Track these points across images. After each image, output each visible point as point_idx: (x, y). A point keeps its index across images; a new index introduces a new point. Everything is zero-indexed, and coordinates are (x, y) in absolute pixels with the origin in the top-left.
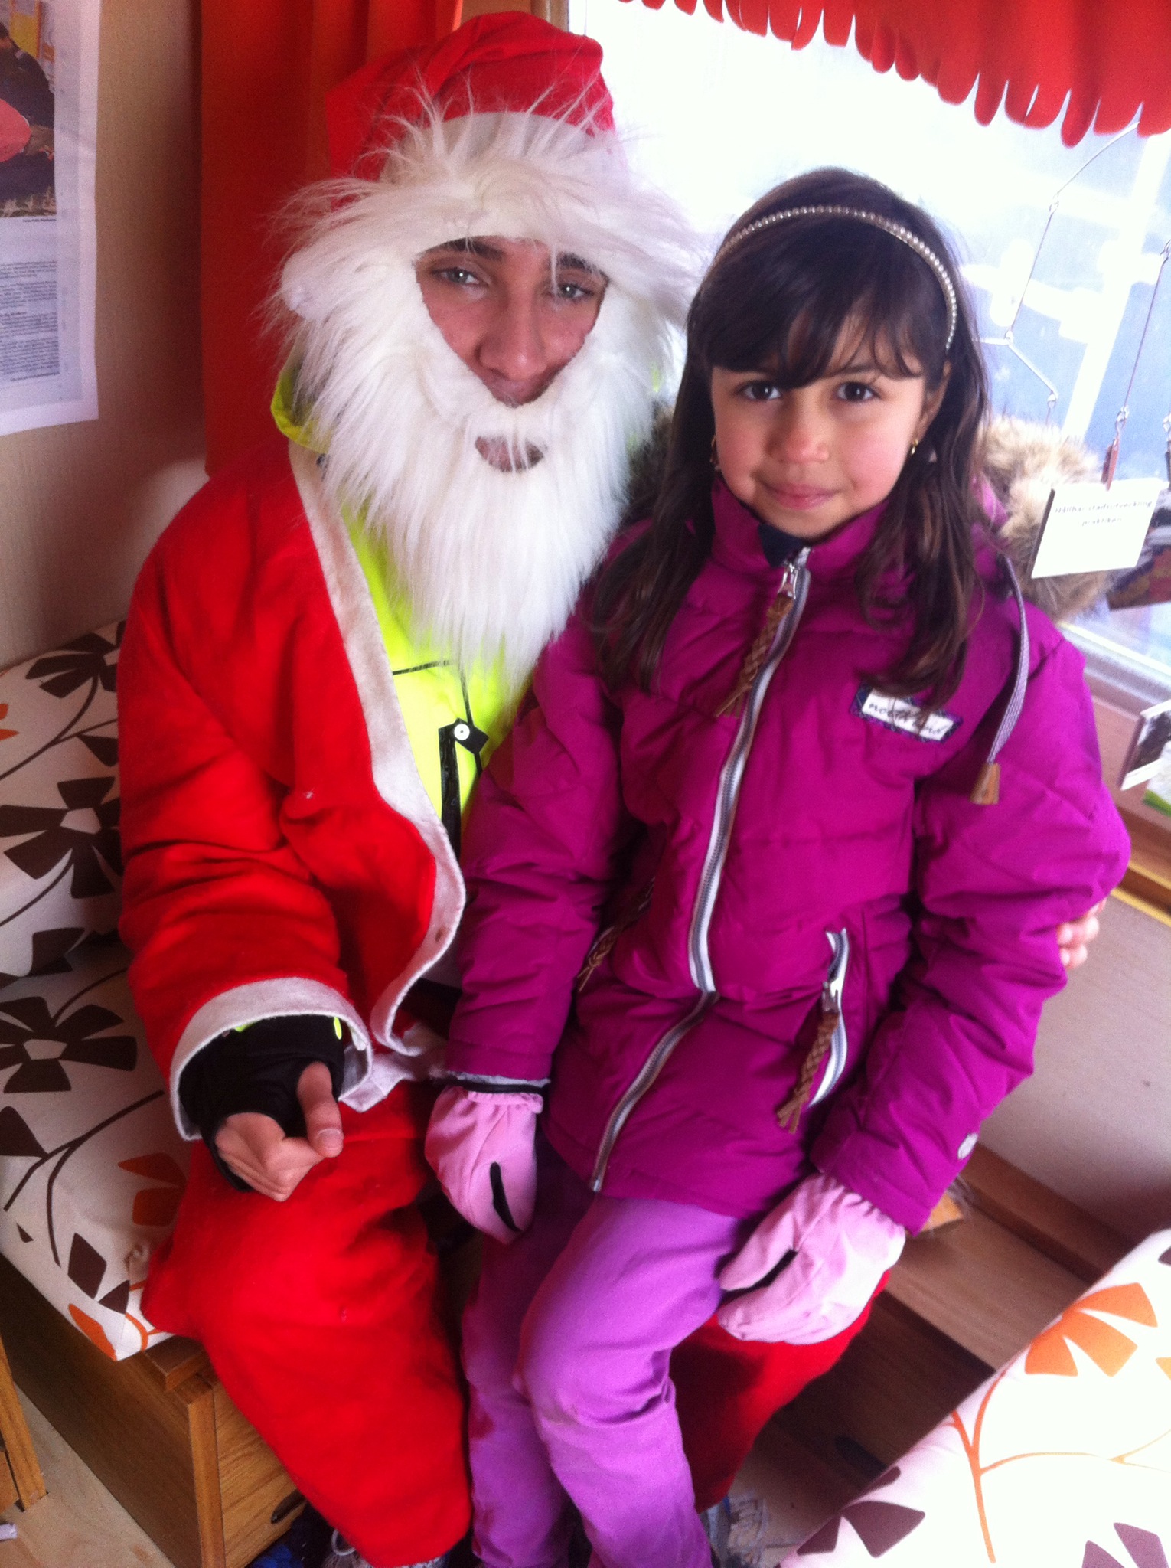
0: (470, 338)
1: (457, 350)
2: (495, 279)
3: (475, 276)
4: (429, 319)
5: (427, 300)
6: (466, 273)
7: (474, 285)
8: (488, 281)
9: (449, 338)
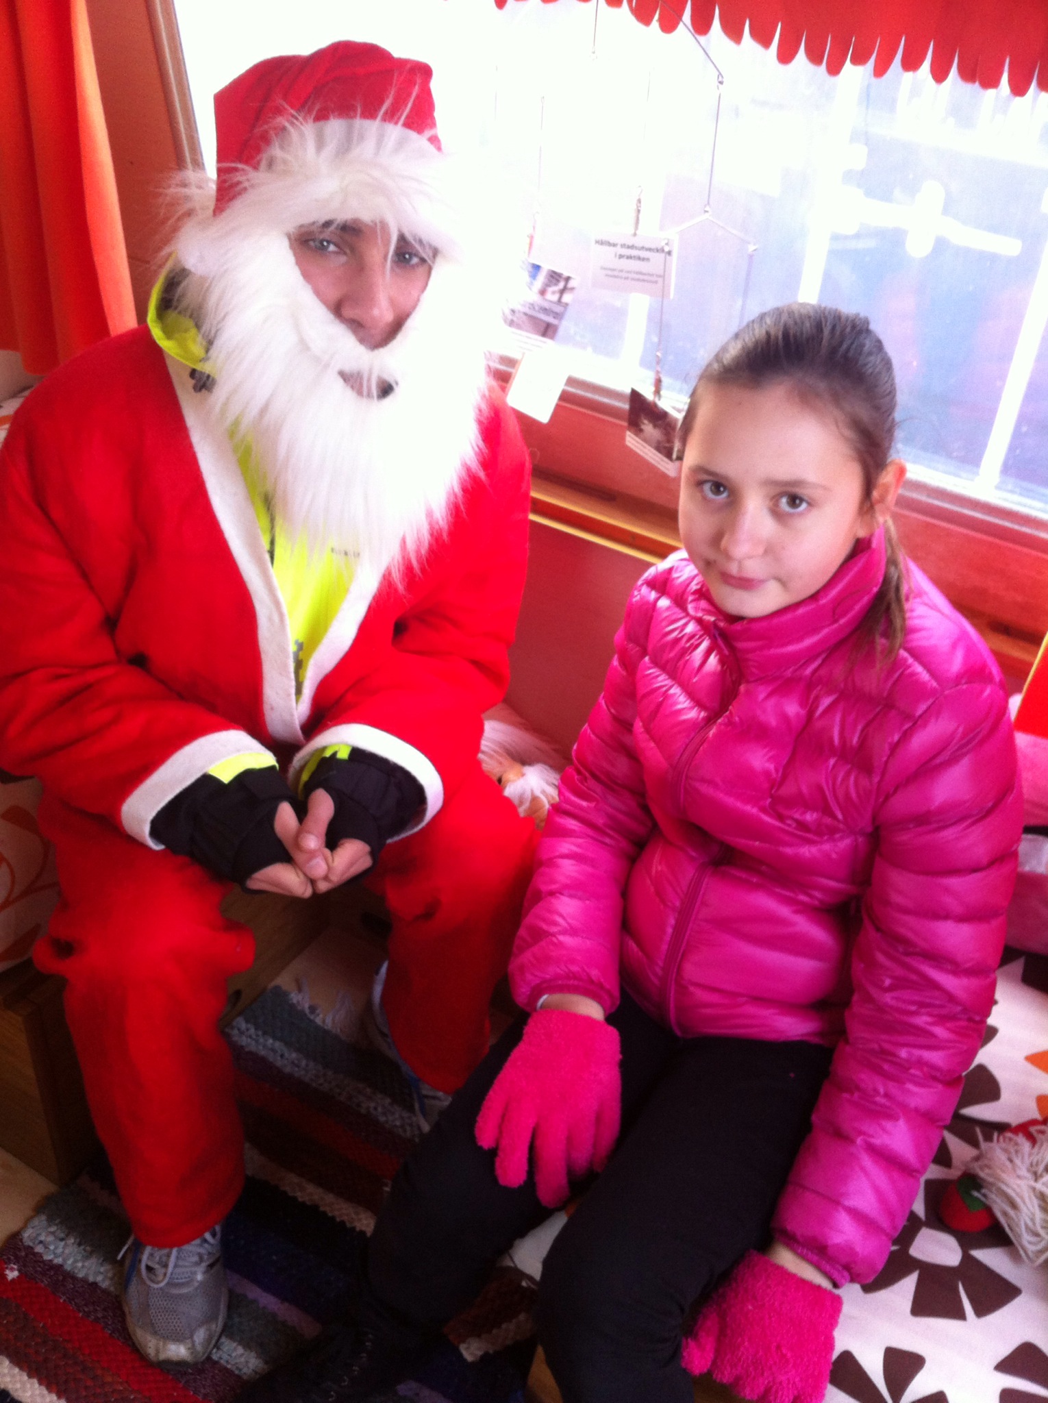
0: (334, 294)
1: (325, 302)
2: (353, 249)
3: (336, 245)
4: (301, 278)
5: (299, 263)
6: (328, 242)
7: (334, 252)
8: (348, 251)
9: (317, 293)
